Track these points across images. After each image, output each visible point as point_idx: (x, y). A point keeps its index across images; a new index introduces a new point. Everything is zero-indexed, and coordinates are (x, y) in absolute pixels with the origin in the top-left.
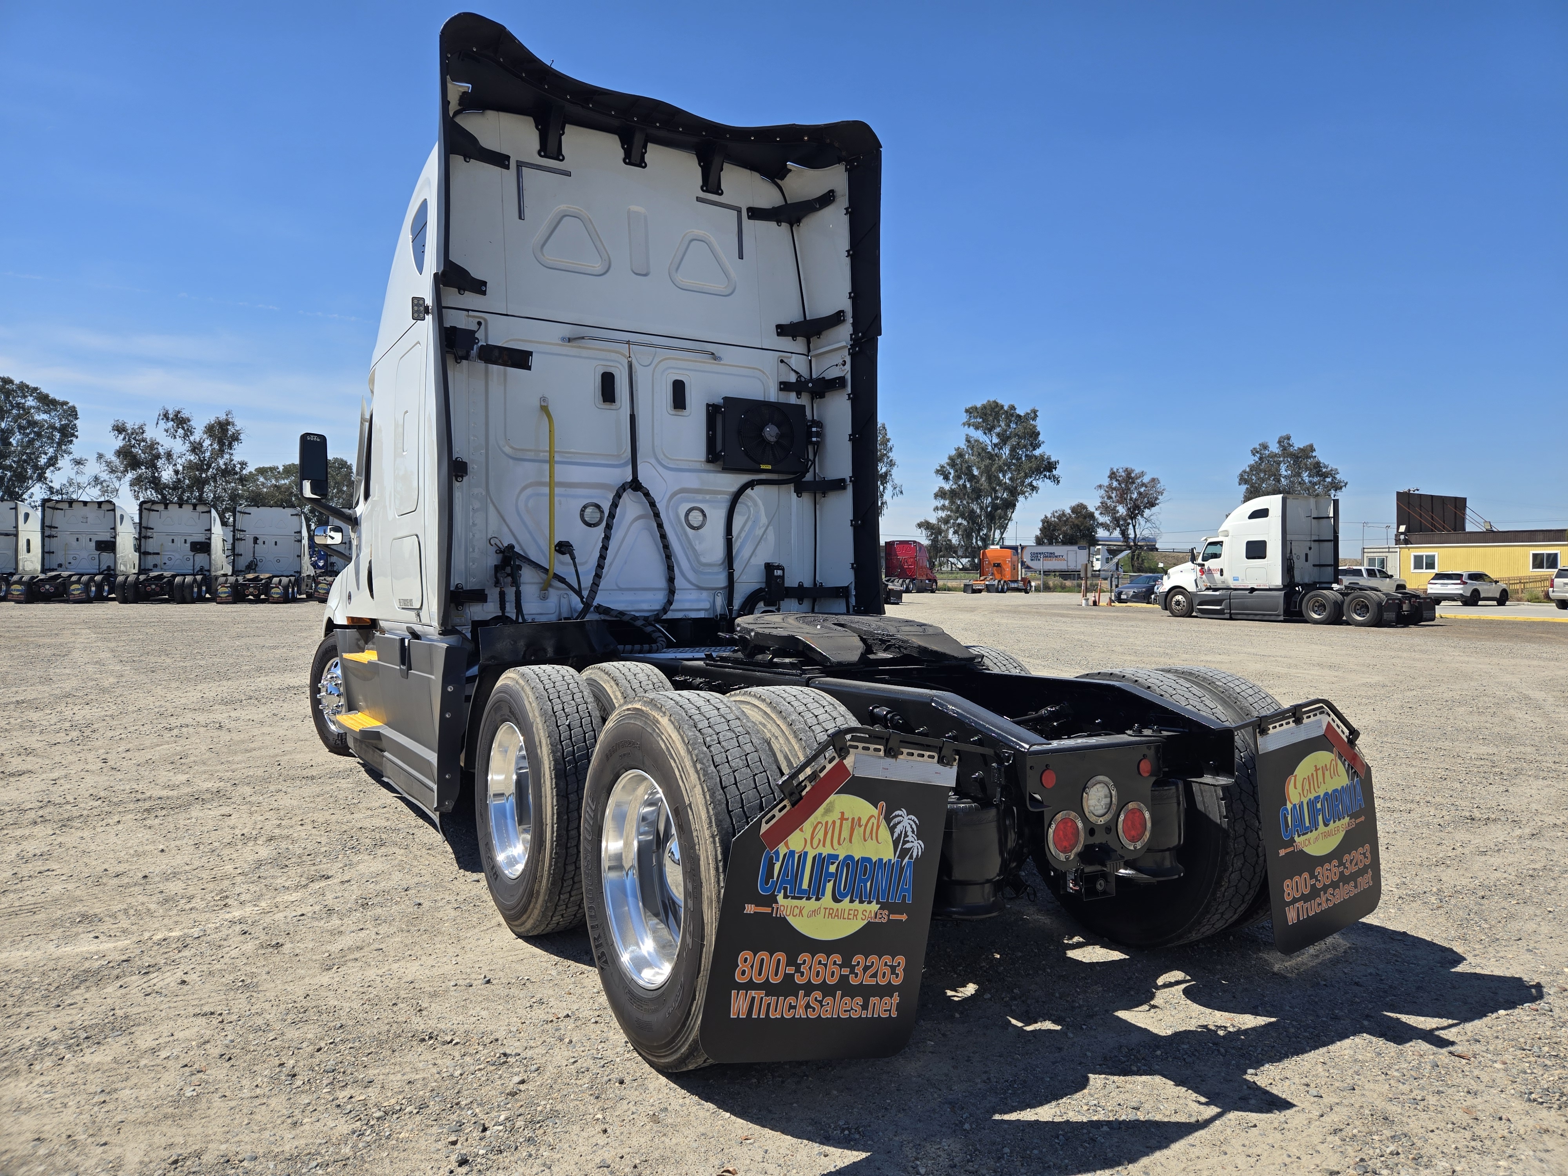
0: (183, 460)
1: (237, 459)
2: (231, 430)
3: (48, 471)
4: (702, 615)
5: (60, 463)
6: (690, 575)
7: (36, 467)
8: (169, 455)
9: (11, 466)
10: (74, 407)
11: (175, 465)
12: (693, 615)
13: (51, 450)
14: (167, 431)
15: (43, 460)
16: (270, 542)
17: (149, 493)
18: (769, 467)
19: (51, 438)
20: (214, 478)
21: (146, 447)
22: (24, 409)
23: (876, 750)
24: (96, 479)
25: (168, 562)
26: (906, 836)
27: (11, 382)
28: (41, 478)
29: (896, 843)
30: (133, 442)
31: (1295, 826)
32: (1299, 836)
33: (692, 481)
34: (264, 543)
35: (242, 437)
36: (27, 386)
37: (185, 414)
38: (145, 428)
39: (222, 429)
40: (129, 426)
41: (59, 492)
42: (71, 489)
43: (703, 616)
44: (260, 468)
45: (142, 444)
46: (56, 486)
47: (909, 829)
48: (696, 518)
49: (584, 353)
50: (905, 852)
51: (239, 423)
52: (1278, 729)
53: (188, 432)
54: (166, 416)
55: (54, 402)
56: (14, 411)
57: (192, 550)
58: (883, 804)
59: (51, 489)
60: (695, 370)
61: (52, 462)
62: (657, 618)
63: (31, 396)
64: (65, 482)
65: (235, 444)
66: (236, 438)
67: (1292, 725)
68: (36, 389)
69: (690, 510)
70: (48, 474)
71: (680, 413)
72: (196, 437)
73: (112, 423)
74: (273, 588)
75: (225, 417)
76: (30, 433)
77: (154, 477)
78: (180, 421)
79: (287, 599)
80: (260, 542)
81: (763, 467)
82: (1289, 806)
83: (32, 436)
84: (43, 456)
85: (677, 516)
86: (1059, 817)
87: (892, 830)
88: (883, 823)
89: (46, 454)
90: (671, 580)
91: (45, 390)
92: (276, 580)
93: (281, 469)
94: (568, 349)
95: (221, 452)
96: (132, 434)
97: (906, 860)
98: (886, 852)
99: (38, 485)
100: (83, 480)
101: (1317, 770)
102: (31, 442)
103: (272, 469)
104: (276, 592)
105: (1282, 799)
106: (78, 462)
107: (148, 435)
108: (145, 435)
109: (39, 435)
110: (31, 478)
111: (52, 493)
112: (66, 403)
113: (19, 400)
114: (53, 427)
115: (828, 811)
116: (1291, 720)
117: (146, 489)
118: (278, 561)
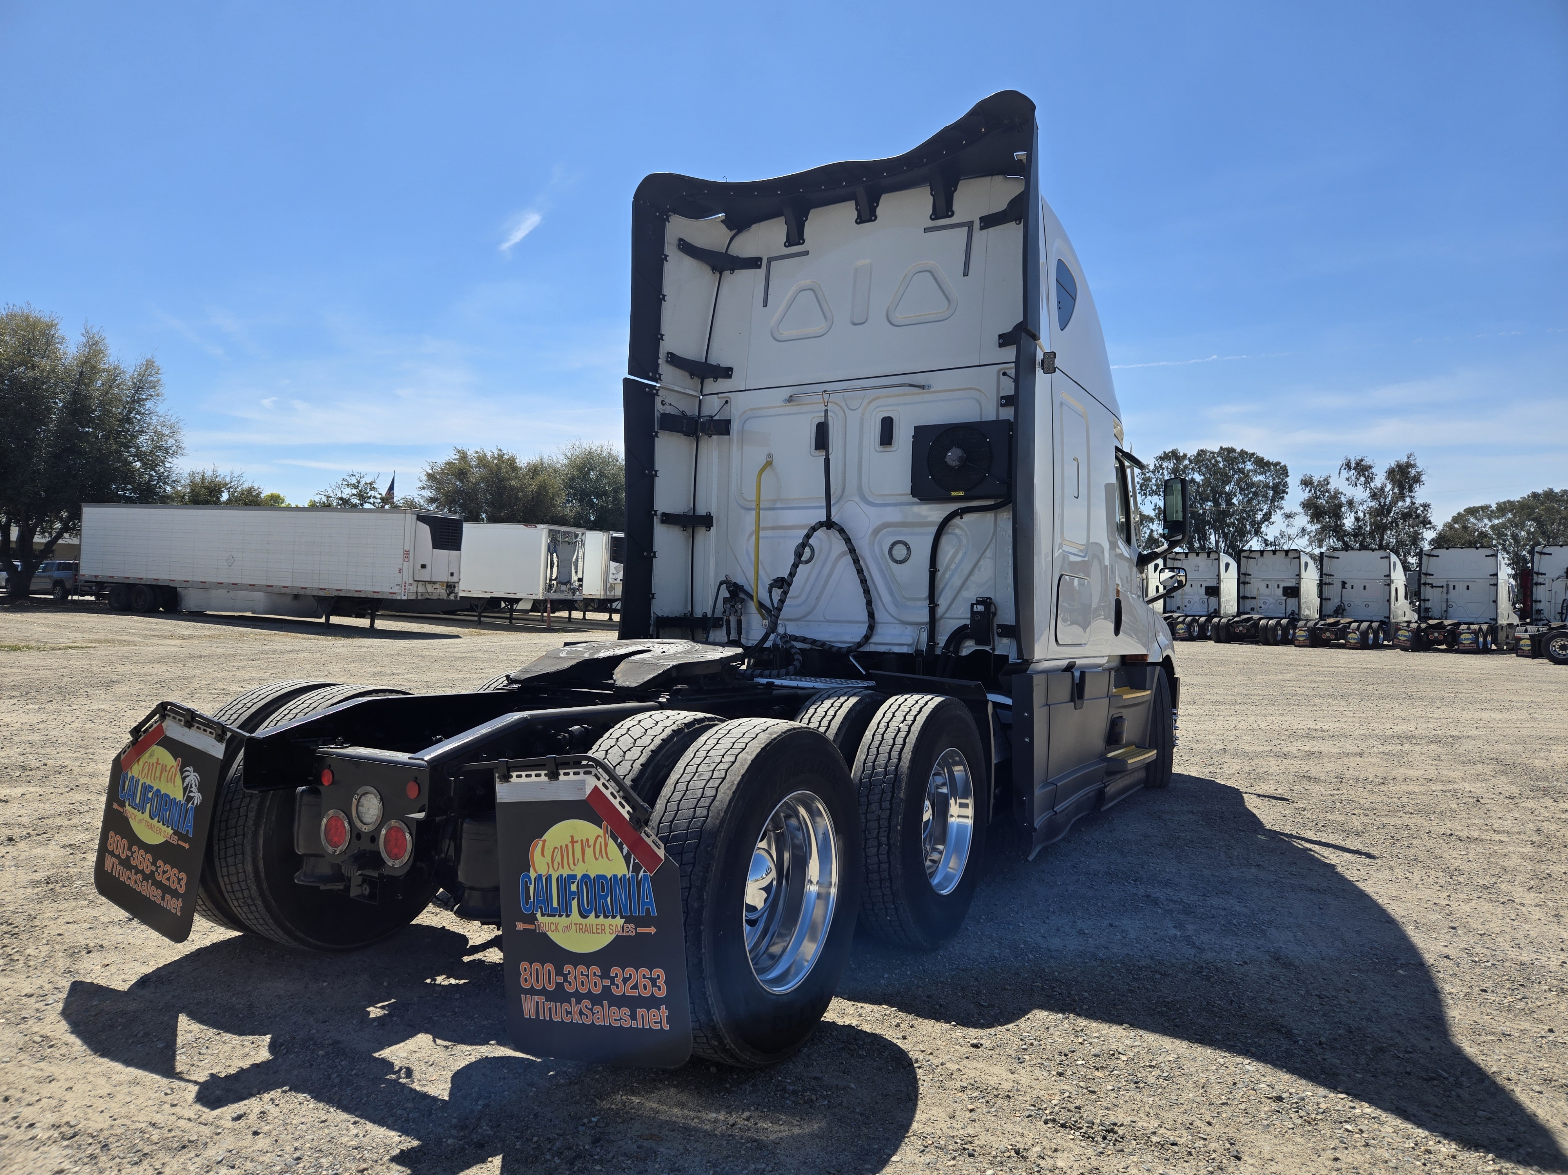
0: (1365, 507)
1: (1419, 501)
2: (1413, 472)
3: (1263, 526)
4: (904, 650)
5: (1273, 518)
6: (892, 609)
7: (1253, 523)
8: (1351, 503)
9: (1234, 524)
10: (1285, 466)
11: (1356, 513)
12: (896, 650)
13: (1266, 507)
14: (1348, 479)
15: (1259, 517)
16: (1359, 586)
17: (1331, 540)
18: (962, 493)
19: (1265, 496)
20: (1395, 521)
21: (1330, 497)
22: (1243, 473)
23: (180, 720)
24: (1303, 530)
25: (1263, 606)
26: (191, 787)
27: (1233, 450)
28: (1257, 532)
29: (185, 789)
30: (1318, 493)
31: (539, 902)
32: (543, 915)
33: (893, 515)
34: (1352, 587)
35: (1423, 478)
36: (1246, 453)
37: (1368, 461)
38: (1331, 480)
39: (1402, 472)
40: (1316, 480)
41: (1273, 544)
42: (1283, 541)
43: (906, 651)
44: (1470, 508)
45: (1327, 494)
46: (1271, 538)
47: (193, 782)
48: (900, 552)
49: (804, 409)
50: (189, 799)
51: (1421, 464)
52: (524, 779)
53: (1369, 479)
54: (1348, 466)
55: (1268, 464)
56: (1236, 476)
57: (1284, 595)
58: (179, 759)
59: (1266, 540)
60: (905, 404)
61: (1267, 517)
62: (855, 650)
63: (1249, 460)
64: (1278, 535)
65: (1416, 487)
66: (1417, 480)
67: (543, 778)
68: (1253, 454)
69: (894, 544)
70: (1264, 528)
71: (888, 449)
72: (1377, 483)
73: (1301, 477)
74: (1350, 633)
75: (1405, 460)
76: (1249, 493)
77: (1337, 525)
78: (1362, 469)
79: (1363, 644)
80: (1348, 586)
81: (953, 494)
82: (533, 875)
83: (1250, 496)
84: (1260, 513)
85: (882, 551)
86: (331, 812)
87: (184, 779)
88: (179, 773)
89: (1262, 510)
90: (871, 615)
91: (1260, 454)
92: (1355, 625)
93: (1494, 507)
94: (791, 409)
95: (1402, 497)
96: (1318, 485)
97: (190, 805)
98: (178, 795)
99: (1255, 538)
100: (1292, 531)
101: (573, 842)
102: (1250, 501)
103: (1485, 508)
104: (1353, 637)
105: (526, 865)
106: (1288, 516)
107: (1332, 487)
108: (1329, 486)
109: (1256, 494)
110: (1250, 532)
111: (1267, 545)
112: (1278, 463)
113: (1241, 466)
114: (1267, 486)
115: (151, 755)
116: (543, 773)
117: (1330, 537)
118: (1367, 606)
